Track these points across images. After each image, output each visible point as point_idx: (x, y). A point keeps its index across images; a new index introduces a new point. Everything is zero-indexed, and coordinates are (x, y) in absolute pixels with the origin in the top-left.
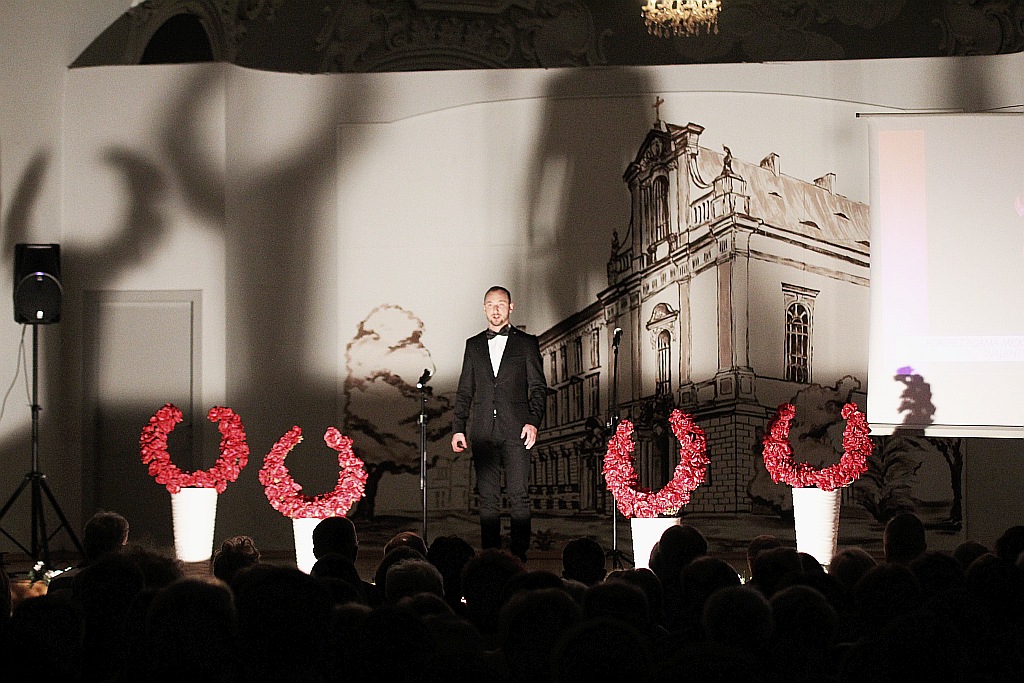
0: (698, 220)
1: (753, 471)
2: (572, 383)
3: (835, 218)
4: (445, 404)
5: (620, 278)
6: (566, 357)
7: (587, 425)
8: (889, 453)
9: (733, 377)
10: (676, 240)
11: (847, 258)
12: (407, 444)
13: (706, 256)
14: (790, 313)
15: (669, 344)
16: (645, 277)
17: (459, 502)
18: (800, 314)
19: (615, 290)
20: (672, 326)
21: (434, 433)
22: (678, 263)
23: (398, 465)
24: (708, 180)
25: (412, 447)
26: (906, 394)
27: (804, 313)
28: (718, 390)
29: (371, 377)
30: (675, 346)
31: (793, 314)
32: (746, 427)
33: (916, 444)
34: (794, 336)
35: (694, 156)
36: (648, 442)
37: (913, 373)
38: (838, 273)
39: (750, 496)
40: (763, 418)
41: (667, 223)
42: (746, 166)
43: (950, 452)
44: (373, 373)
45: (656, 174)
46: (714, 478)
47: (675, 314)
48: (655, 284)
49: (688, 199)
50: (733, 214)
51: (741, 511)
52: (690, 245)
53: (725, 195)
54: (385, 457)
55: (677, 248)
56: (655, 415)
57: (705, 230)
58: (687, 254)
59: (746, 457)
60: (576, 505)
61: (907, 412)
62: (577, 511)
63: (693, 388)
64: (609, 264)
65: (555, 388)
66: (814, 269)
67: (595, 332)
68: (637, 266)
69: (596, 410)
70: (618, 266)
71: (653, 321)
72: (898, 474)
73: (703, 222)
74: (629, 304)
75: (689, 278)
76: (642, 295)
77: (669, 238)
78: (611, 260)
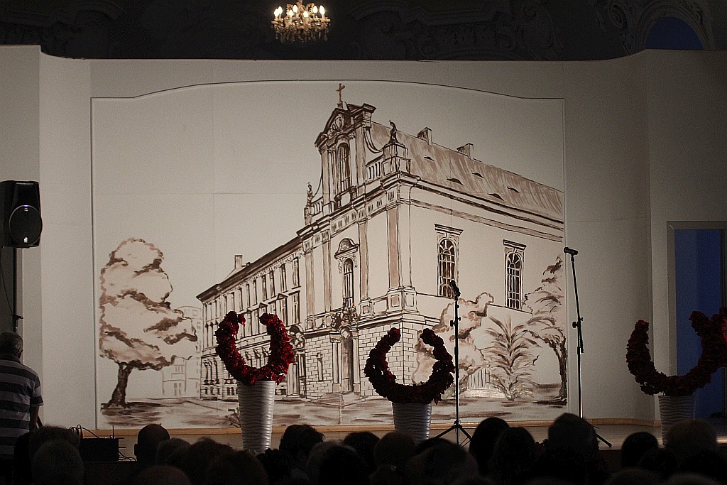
0: (372, 177)
1: (416, 365)
2: (278, 299)
3: (473, 177)
4: (181, 316)
5: (314, 219)
6: (273, 278)
8: (515, 349)
9: (400, 294)
10: (356, 191)
11: (482, 206)
12: (151, 346)
13: (379, 204)
14: (441, 246)
15: (352, 270)
16: (333, 219)
17: (192, 391)
18: (448, 247)
19: (311, 228)
20: (354, 256)
21: (172, 338)
22: (357, 209)
23: (144, 363)
24: (379, 147)
25: (155, 349)
27: (452, 246)
28: (389, 303)
29: (122, 295)
30: (357, 271)
31: (444, 247)
32: (411, 331)
33: (533, 343)
34: (444, 263)
35: (368, 128)
36: (337, 343)
38: (476, 217)
39: (414, 382)
40: (423, 324)
41: (349, 178)
42: (407, 137)
43: (558, 348)
44: (122, 292)
45: (340, 142)
47: (356, 246)
48: (340, 224)
49: (364, 161)
50: (398, 172)
52: (366, 195)
53: (392, 158)
54: (134, 357)
55: (357, 197)
56: (343, 323)
57: (378, 184)
58: (364, 202)
59: (411, 354)
60: (283, 392)
62: (285, 396)
63: (370, 302)
64: (305, 209)
65: (266, 303)
66: (458, 214)
67: (296, 260)
68: (327, 210)
69: (297, 320)
70: (313, 210)
71: (339, 252)
72: (522, 364)
73: (376, 178)
74: (321, 240)
75: (366, 220)
76: (331, 233)
77: (350, 189)
78: (307, 206)
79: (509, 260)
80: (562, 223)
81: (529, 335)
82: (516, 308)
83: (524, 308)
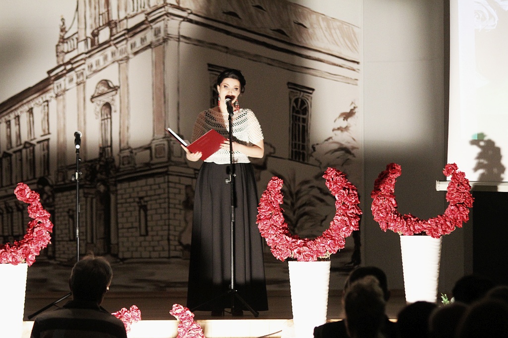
0: (136, 9)
1: (183, 224)
2: (25, 147)
3: (253, 10)
5: (68, 58)
6: (19, 124)
7: (38, 183)
8: (300, 208)
9: (166, 143)
10: (116, 26)
11: (264, 44)
13: (143, 40)
15: (111, 115)
16: (90, 57)
19: (62, 68)
20: (113, 100)
22: (118, 45)
26: (480, 156)
28: (153, 155)
30: (115, 116)
32: (178, 186)
33: (322, 201)
36: (92, 198)
37: (486, 139)
38: (256, 56)
39: (181, 244)
40: (192, 178)
41: (108, 11)
46: (149, 229)
47: (115, 89)
48: (98, 63)
51: (173, 257)
52: (129, 30)
55: (117, 33)
56: (99, 175)
57: (141, 18)
58: (126, 38)
59: (178, 211)
61: (481, 171)
63: (131, 152)
64: (57, 46)
65: (10, 152)
66: (235, 52)
67: (46, 103)
68: (82, 48)
69: (46, 171)
70: (65, 47)
71: (96, 95)
72: (308, 225)
73: (140, 10)
74: (75, 80)
75: (127, 58)
76: (87, 73)
77: (110, 24)
78: (59, 42)
79: (295, 105)
80: (358, 63)
81: (315, 192)
82: (301, 160)
83: (311, 160)
